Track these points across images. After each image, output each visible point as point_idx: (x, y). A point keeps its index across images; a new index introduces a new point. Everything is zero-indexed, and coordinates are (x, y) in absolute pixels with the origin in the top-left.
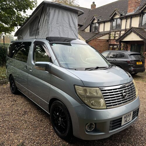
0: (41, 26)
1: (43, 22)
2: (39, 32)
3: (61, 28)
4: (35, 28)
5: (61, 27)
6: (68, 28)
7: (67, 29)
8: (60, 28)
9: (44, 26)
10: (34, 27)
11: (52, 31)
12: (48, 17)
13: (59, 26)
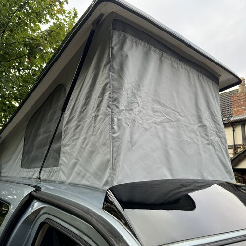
0: (73, 124)
1: (86, 104)
2: (58, 151)
3: (171, 130)
4: (45, 132)
5: (172, 127)
6: (195, 132)
7: (193, 135)
8: (165, 130)
9: (88, 120)
10: (42, 131)
11: (132, 143)
12: (115, 76)
13: (162, 122)
